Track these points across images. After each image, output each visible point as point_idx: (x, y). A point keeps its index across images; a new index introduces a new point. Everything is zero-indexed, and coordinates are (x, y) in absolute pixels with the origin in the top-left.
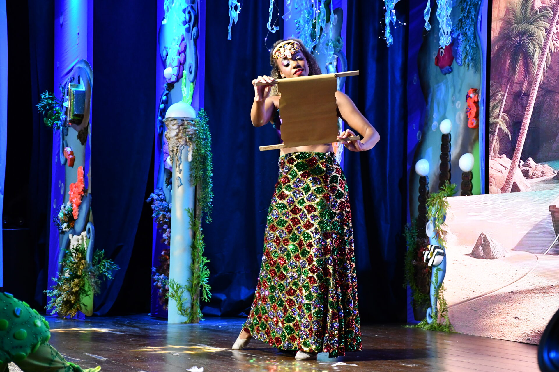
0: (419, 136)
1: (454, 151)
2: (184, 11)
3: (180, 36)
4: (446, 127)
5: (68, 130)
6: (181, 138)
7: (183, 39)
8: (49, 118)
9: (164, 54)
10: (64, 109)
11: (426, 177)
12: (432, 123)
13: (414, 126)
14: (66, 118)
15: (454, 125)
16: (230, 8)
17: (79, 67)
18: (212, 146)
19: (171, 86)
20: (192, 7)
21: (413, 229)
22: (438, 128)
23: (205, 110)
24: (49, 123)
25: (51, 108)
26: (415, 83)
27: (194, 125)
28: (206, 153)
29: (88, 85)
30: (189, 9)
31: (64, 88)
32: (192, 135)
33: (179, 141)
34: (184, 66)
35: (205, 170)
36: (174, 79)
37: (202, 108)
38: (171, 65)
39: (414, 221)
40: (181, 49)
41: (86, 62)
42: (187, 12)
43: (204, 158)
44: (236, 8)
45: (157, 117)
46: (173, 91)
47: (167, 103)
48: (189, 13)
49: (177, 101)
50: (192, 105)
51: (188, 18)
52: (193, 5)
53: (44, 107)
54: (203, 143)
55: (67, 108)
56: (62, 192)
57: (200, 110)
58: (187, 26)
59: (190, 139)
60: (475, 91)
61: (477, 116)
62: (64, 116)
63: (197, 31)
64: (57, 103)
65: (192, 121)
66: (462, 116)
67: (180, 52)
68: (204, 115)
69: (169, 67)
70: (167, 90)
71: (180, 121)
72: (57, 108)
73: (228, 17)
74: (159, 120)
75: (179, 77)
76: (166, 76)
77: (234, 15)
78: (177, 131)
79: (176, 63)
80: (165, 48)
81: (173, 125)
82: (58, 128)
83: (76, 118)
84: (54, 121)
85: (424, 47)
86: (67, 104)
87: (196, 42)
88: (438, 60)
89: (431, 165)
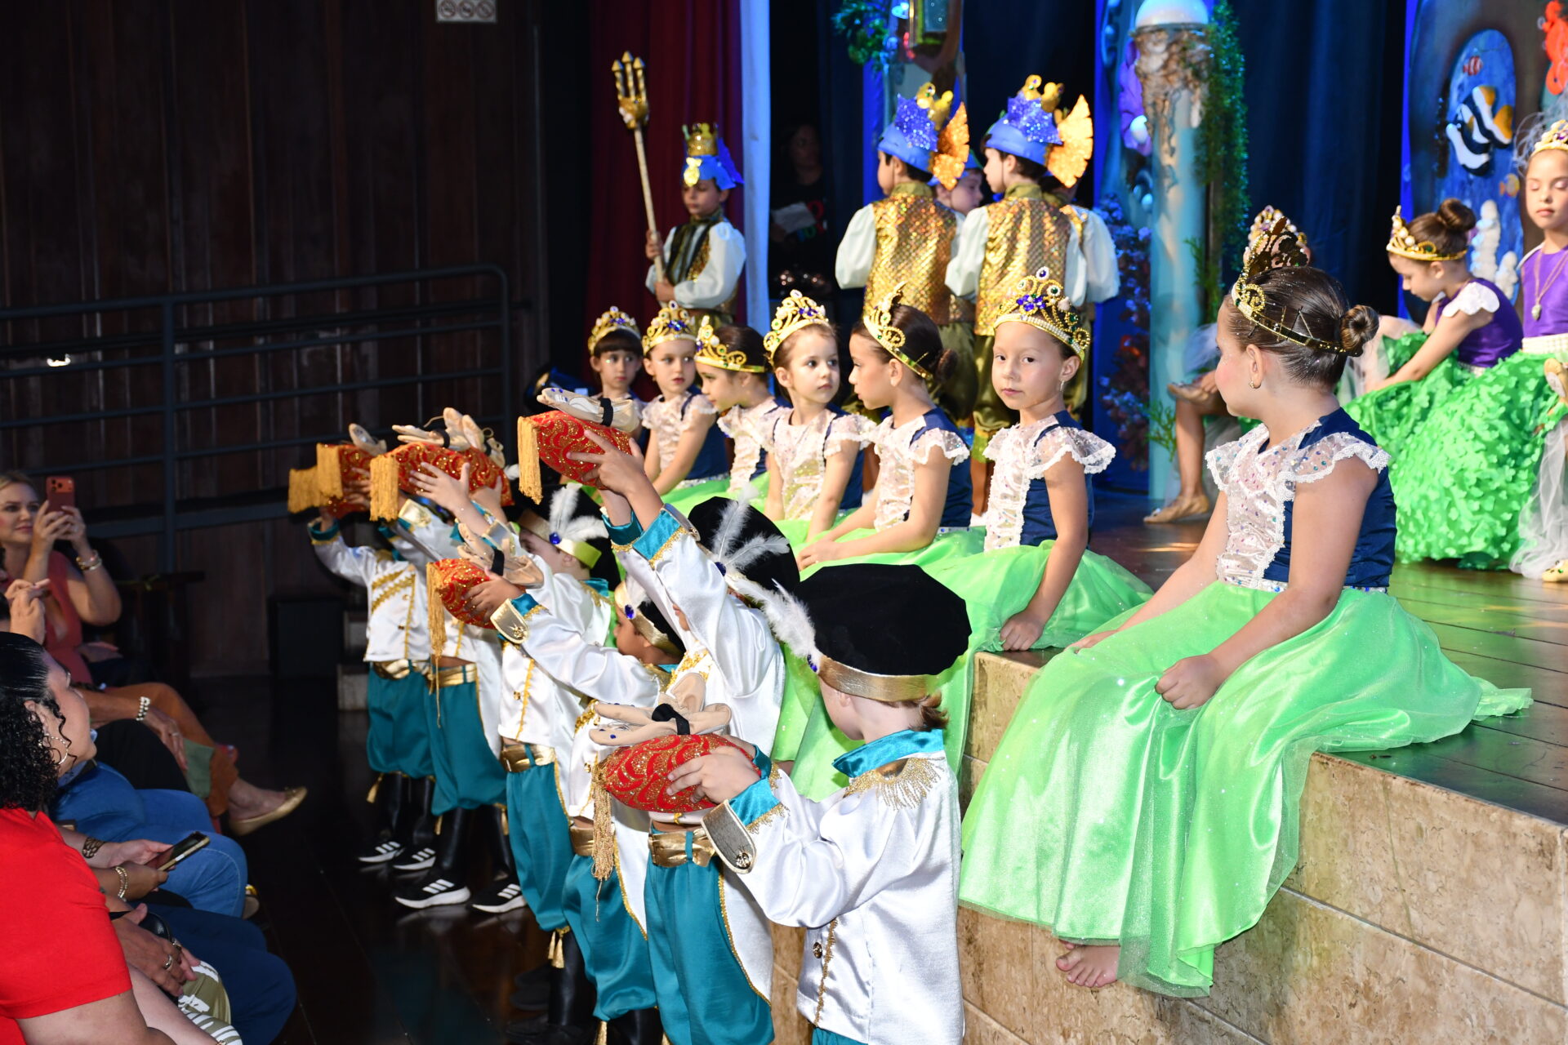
5: (903, 70)
6: (1174, 72)
8: (860, 45)
10: (893, 26)
14: (900, 45)
18: (1245, 89)
23: (1229, 3)
24: (860, 56)
25: (864, 23)
27: (1202, 40)
28: (1233, 104)
32: (1199, 63)
33: (1169, 81)
35: (1230, 146)
43: (1228, 117)
45: (1101, 28)
53: (849, 21)
54: (1227, 81)
55: (903, 21)
57: (1217, 2)
59: (1197, 74)
62: (894, 40)
64: (875, 11)
65: (1200, 30)
68: (1228, 13)
72: (877, 22)
74: (1107, 36)
78: (1165, 56)
81: (1155, 44)
82: (880, 68)
83: (930, 41)
84: (870, 53)
86: (903, 10)
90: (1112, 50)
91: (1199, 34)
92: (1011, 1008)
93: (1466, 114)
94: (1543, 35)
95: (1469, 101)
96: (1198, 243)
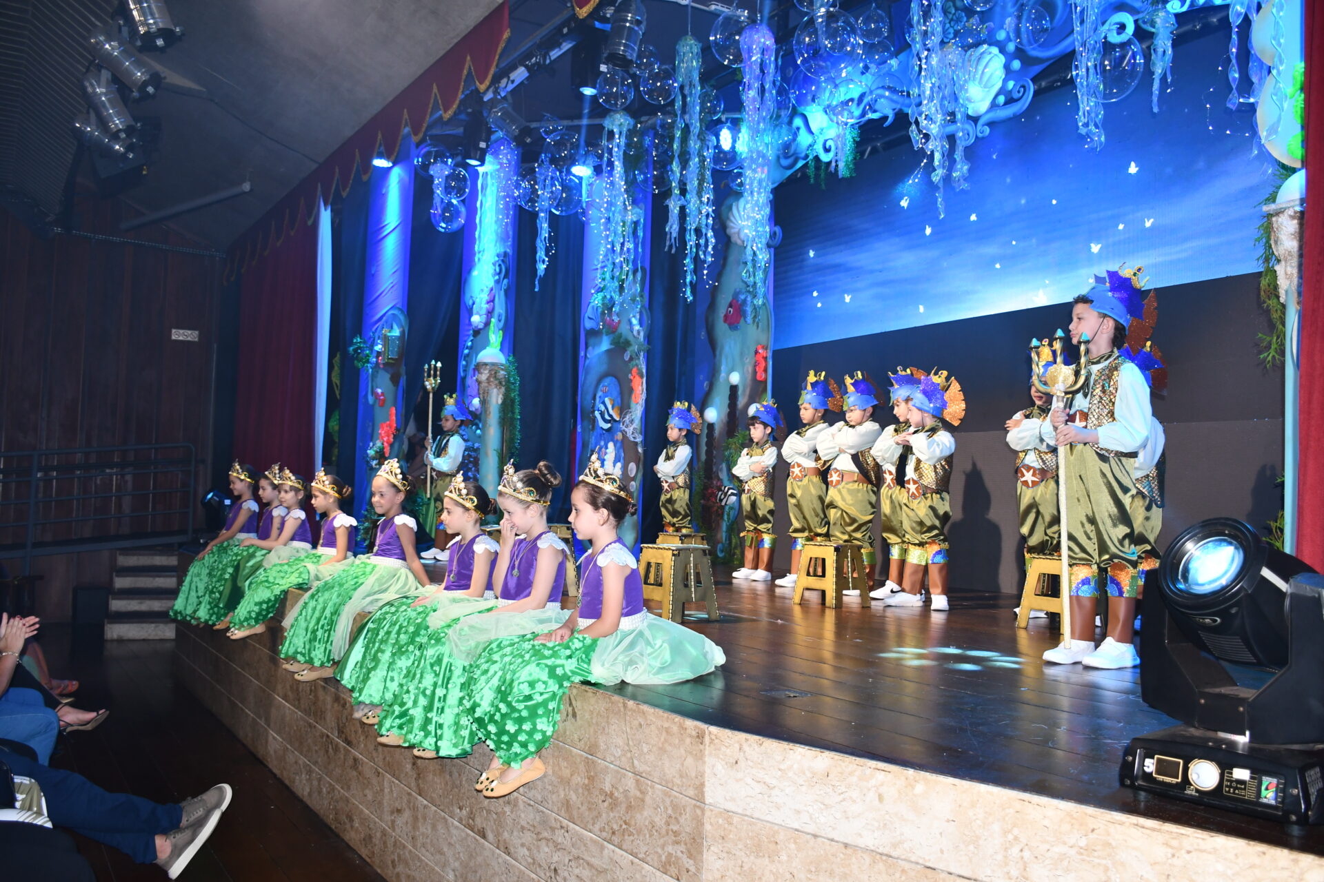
0: (707, 386)
1: (741, 402)
2: (494, 264)
3: (490, 286)
4: (735, 378)
5: (378, 373)
6: (492, 382)
7: (492, 290)
8: (360, 361)
9: (470, 302)
10: (375, 354)
11: (715, 426)
12: (719, 375)
13: (701, 377)
14: (377, 362)
15: (743, 377)
16: (538, 262)
17: (393, 314)
18: (520, 391)
19: (477, 332)
20: (503, 261)
21: (700, 472)
22: (727, 379)
23: (514, 356)
24: (360, 365)
25: (362, 352)
26: (703, 338)
27: (503, 370)
28: (514, 396)
29: (403, 333)
30: (500, 262)
31: (374, 333)
32: (502, 379)
33: (489, 385)
34: (493, 314)
35: (513, 413)
36: (481, 326)
37: (511, 353)
38: (478, 313)
39: (700, 465)
40: (490, 299)
41: (400, 309)
42: (497, 265)
43: (513, 401)
44: (543, 262)
45: (463, 361)
46: (479, 337)
47: (473, 349)
48: (500, 265)
49: (485, 347)
50: (501, 350)
51: (498, 270)
52: (505, 259)
53: (355, 350)
54: (512, 387)
55: (378, 352)
56: (370, 430)
57: (509, 356)
58: (497, 278)
59: (500, 383)
60: (765, 348)
61: (765, 370)
62: (374, 360)
63: (508, 283)
64: (368, 347)
65: (502, 366)
66: (750, 369)
67: (488, 301)
68: (513, 360)
69: (476, 314)
70: (473, 336)
71: (491, 366)
72: (368, 352)
73: (536, 270)
74: (464, 365)
75: (487, 324)
76: (471, 323)
77: (542, 267)
78: (488, 375)
79: (484, 312)
80: (471, 297)
81: (484, 370)
82: (368, 371)
83: (391, 362)
84: (364, 364)
85: (712, 306)
86: (378, 348)
87: (507, 292)
88: (726, 318)
89: (719, 413)
90: (465, 371)
92: (434, 795)
93: (603, 408)
94: (631, 381)
95: (604, 403)
96: (499, 451)
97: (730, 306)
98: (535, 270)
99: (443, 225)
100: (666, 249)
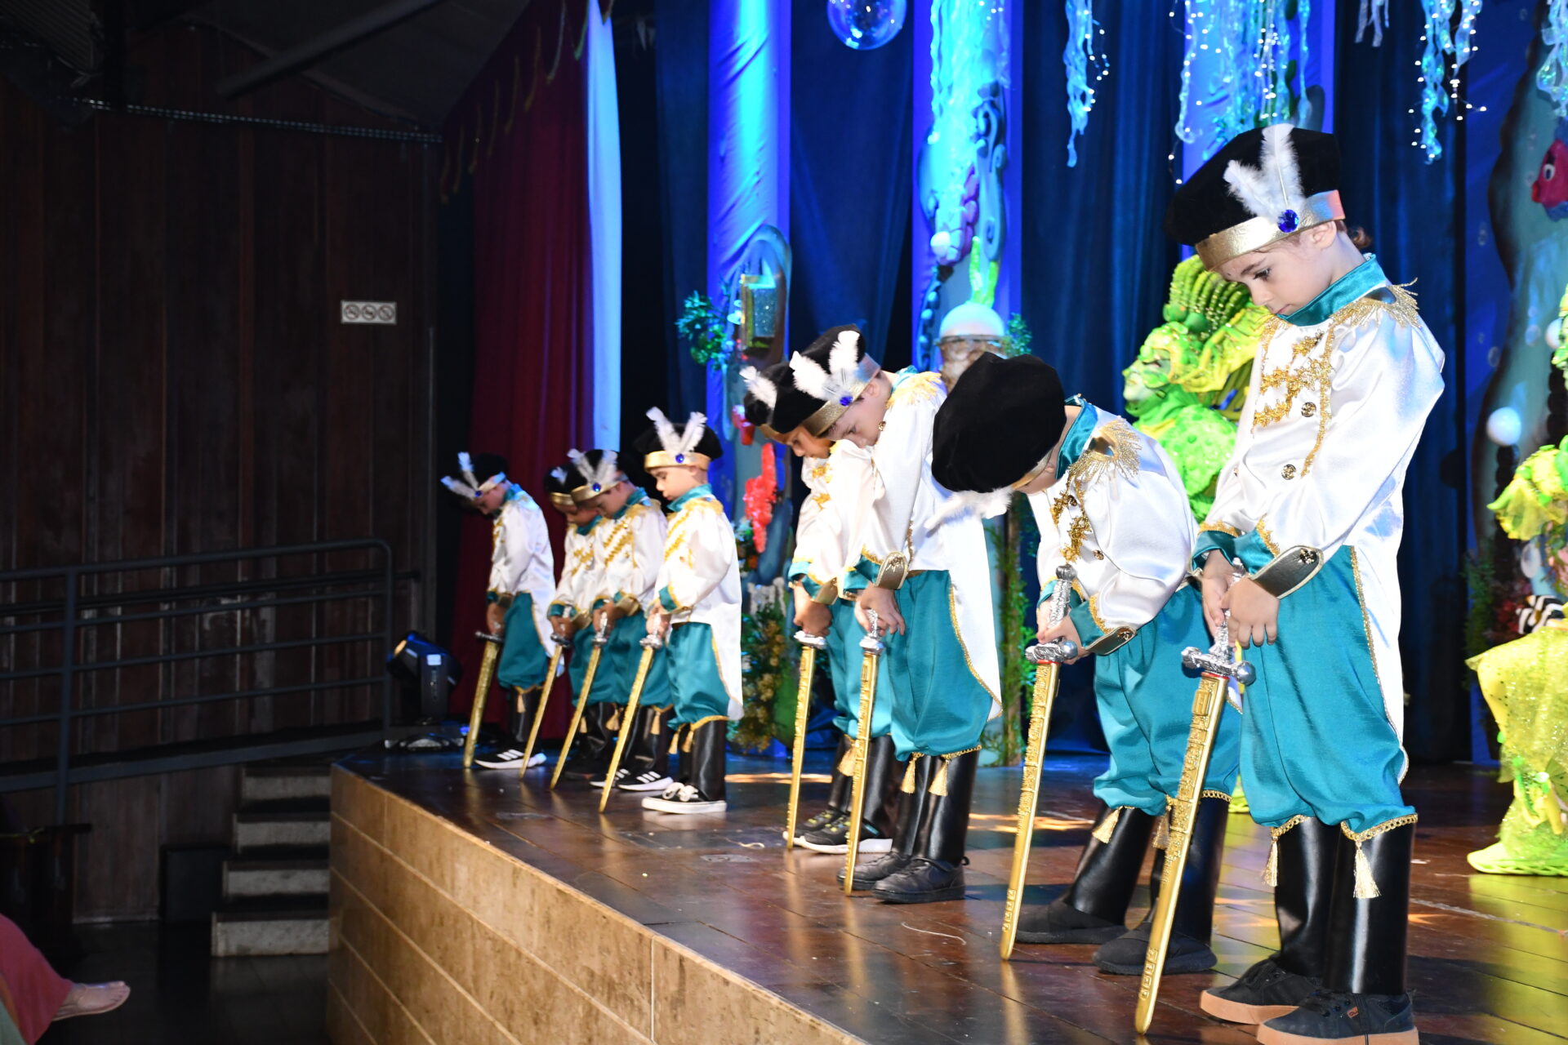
0: (1493, 360)
2: (974, 113)
3: (968, 165)
7: (972, 172)
8: (700, 347)
9: (931, 204)
10: (729, 331)
11: (1514, 449)
12: (1524, 329)
13: (1481, 338)
14: (735, 347)
16: (1072, 98)
17: (762, 242)
19: (946, 270)
20: (992, 104)
21: (1482, 563)
22: (1542, 343)
23: (1023, 318)
24: (701, 357)
25: (705, 328)
26: (1482, 243)
29: (781, 277)
30: (987, 108)
31: (728, 286)
34: (976, 227)
36: (952, 255)
37: (1016, 312)
38: (945, 227)
39: (1485, 545)
40: (969, 193)
41: (774, 230)
42: (981, 115)
44: (1083, 97)
45: (917, 338)
46: (951, 281)
47: (940, 308)
48: (986, 116)
49: (961, 302)
50: (996, 307)
51: (982, 127)
52: (996, 100)
53: (690, 326)
55: (736, 326)
57: (1011, 318)
58: (981, 143)
63: (1005, 154)
64: (715, 317)
65: (997, 341)
67: (966, 197)
68: (1021, 327)
69: (942, 230)
70: (939, 279)
71: (971, 342)
72: (716, 327)
74: (922, 345)
75: (965, 250)
76: (936, 251)
77: (1080, 112)
79: (956, 223)
80: (933, 192)
81: (957, 352)
82: (719, 367)
83: (759, 344)
84: (710, 354)
85: (1505, 165)
86: (737, 317)
87: (1003, 175)
88: (1539, 189)
89: (1525, 422)
90: (926, 357)
91: (996, 344)
96: (997, 531)
97: (1549, 158)
98: (1067, 118)
99: (857, 34)
100: (1359, 37)
